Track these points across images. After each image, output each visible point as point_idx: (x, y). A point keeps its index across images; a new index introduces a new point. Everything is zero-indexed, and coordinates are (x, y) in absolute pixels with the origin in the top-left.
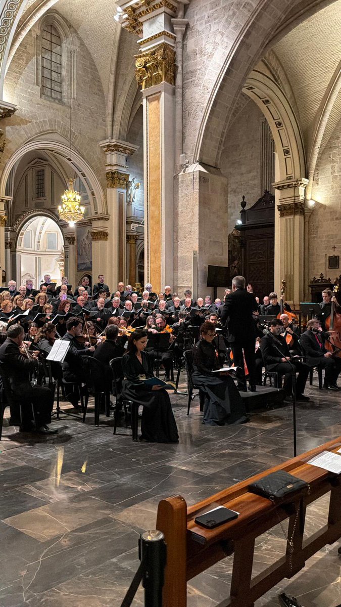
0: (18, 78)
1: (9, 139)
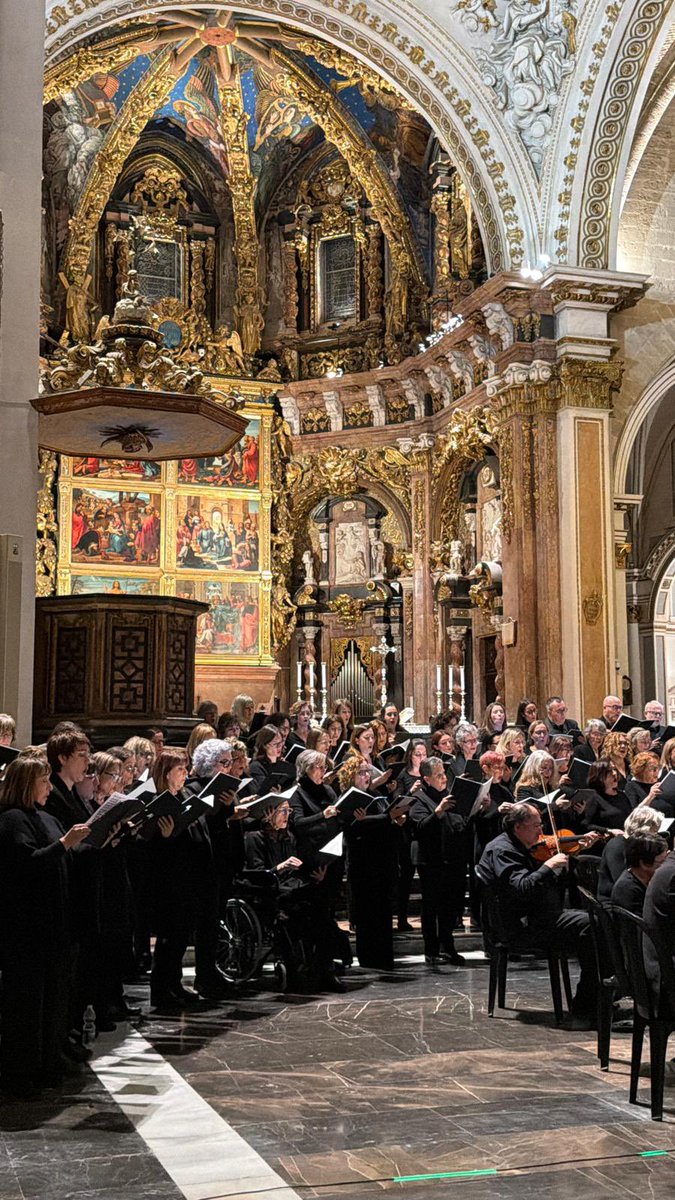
1: (633, 358)
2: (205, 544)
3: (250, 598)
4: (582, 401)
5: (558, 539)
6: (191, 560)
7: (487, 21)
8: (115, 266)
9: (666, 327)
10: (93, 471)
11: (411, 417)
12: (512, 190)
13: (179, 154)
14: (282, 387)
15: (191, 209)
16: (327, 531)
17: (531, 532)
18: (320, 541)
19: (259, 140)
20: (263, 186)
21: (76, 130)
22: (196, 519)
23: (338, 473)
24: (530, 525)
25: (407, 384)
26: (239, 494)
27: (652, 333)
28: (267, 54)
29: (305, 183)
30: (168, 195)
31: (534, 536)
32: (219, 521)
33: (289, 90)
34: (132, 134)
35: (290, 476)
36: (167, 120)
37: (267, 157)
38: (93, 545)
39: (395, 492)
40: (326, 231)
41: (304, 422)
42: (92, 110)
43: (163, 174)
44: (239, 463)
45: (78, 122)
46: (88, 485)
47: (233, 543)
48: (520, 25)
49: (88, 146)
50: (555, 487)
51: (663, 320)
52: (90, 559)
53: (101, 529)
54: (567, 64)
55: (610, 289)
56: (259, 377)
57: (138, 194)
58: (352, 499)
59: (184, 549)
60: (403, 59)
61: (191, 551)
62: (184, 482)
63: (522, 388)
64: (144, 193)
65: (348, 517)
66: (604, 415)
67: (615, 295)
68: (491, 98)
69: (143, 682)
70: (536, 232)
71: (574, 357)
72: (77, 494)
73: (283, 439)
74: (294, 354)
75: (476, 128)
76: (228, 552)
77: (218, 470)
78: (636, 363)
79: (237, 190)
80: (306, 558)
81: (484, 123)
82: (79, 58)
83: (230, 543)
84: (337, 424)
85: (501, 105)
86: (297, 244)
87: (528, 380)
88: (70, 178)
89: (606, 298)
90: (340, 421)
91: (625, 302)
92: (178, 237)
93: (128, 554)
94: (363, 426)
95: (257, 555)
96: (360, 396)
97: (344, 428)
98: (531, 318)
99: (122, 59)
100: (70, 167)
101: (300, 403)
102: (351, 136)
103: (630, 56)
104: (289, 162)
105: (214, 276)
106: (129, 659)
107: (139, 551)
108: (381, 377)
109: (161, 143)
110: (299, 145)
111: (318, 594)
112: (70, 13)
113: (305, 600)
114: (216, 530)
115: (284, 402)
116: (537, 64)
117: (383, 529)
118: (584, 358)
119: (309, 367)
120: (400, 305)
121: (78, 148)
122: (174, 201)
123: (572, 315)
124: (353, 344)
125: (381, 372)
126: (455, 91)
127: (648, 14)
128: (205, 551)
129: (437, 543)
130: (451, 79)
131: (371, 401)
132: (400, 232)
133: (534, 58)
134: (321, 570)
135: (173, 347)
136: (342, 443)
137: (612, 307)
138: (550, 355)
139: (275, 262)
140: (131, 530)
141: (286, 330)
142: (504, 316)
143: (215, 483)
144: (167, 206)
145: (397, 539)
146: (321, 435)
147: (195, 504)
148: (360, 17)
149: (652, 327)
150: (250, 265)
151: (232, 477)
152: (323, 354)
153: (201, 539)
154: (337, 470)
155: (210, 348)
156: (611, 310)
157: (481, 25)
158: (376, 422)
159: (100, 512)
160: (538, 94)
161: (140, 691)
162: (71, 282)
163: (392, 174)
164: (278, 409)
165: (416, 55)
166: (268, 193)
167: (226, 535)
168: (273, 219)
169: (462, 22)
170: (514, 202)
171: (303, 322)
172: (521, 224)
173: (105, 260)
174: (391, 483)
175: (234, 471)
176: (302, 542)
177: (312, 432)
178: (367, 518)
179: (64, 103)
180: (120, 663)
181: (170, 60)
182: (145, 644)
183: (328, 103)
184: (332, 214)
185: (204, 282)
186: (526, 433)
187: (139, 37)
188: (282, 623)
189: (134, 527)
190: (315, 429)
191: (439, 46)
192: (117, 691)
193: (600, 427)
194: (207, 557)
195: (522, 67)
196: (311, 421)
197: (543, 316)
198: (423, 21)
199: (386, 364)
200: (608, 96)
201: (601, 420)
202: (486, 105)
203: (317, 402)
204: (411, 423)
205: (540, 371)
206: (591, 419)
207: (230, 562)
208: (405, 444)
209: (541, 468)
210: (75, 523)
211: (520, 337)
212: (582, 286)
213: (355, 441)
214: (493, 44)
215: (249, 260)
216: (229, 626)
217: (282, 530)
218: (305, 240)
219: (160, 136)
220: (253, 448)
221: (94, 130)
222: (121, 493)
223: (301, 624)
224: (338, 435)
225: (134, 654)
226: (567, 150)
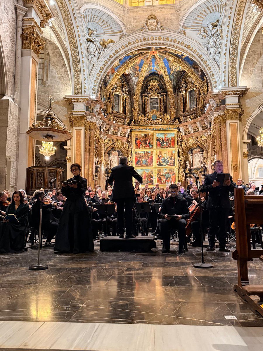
0: (252, 71)
1: (248, 107)
2: (163, 161)
3: (173, 172)
4: (232, 119)
5: (227, 152)
6: (160, 165)
7: (205, 36)
8: (144, 105)
9: (257, 98)
10: (139, 148)
11: (207, 128)
12: (213, 73)
13: (158, 79)
14: (179, 125)
15: (160, 90)
16: (192, 156)
17: (221, 151)
18: (191, 158)
19: (172, 72)
20: (175, 82)
21: (134, 78)
22: (161, 156)
23: (192, 143)
24: (221, 149)
25: (205, 120)
26: (170, 150)
27: (253, 100)
28: (165, 54)
29: (184, 79)
30: (156, 88)
31: (222, 152)
32: (166, 156)
33: (171, 60)
34: (142, 77)
35: (183, 144)
36: (154, 72)
37: (175, 76)
38: (139, 163)
39: (204, 145)
40: (189, 89)
41: (186, 132)
42: (136, 74)
43: (154, 84)
44: (170, 143)
45: (134, 77)
46: (138, 151)
47: (169, 160)
48: (212, 35)
49: (136, 81)
50: (226, 140)
51: (256, 96)
52: (139, 166)
53: (141, 160)
54: (221, 41)
55: (237, 91)
56: (174, 124)
57: (149, 89)
58: (197, 148)
59: (158, 162)
60: (186, 49)
61: (160, 163)
62: (158, 148)
63: (218, 117)
64: (150, 89)
65: (196, 152)
66: (238, 121)
67: (239, 92)
68: (206, 53)
69: (43, 182)
70: (219, 81)
71: (228, 109)
72: (136, 153)
73: (181, 136)
74: (183, 117)
75: (204, 60)
76: (168, 162)
77: (165, 145)
78: (249, 108)
79: (167, 84)
80: (187, 162)
81: (206, 59)
82: (127, 64)
83: (168, 160)
84: (192, 132)
85: (209, 54)
86: (182, 93)
87: (219, 115)
88: (134, 88)
89: (237, 94)
90: (192, 131)
91: (243, 94)
92: (158, 96)
93: (147, 165)
94: (197, 131)
95: (175, 163)
96: (196, 125)
97: (193, 132)
98: (219, 101)
99: (135, 62)
100: (134, 86)
101: (184, 128)
102: (187, 67)
103: (235, 36)
104: (181, 75)
105: (166, 103)
106: (41, 178)
107: (149, 163)
108: (199, 119)
109: (154, 77)
110: (182, 71)
111: (190, 170)
112: (113, 56)
113: (187, 172)
114: (165, 158)
115: (180, 128)
116: (215, 43)
117: (204, 154)
118: (231, 108)
119: (186, 119)
120: (202, 102)
121: (134, 82)
122: (157, 89)
123: (228, 99)
124: (195, 113)
125: (199, 118)
126: (198, 53)
127: (237, 25)
128: (163, 162)
129: (212, 156)
130: (197, 51)
131: (198, 125)
132: (201, 86)
133: (214, 42)
134: (191, 164)
135: (155, 120)
136: (193, 136)
137: (239, 95)
138: (224, 109)
139: (179, 98)
140: (147, 159)
141: (181, 113)
142: (214, 101)
143: (165, 148)
144: (156, 90)
145: (205, 155)
146: (189, 134)
147: (160, 153)
148: (175, 42)
149: (253, 98)
150: (172, 99)
151: (169, 146)
152: (188, 116)
153: (162, 160)
154: (192, 142)
155: (163, 119)
156: (239, 96)
157: (204, 37)
158: (200, 130)
159: (140, 156)
160: (216, 49)
161: (42, 184)
162: (134, 110)
163: (199, 73)
164: (179, 130)
165: (189, 47)
166: (177, 83)
167: (168, 159)
168: (177, 89)
169: (199, 37)
170: (214, 75)
171: (184, 110)
172: (216, 80)
173: (143, 104)
174: (203, 143)
175: (169, 144)
176: (187, 159)
177: (187, 134)
178: (200, 152)
179: (130, 73)
180: (38, 179)
181: (146, 60)
182: (43, 175)
183: (181, 61)
184: (189, 85)
185: (164, 105)
186: (219, 128)
187: (138, 57)
188: (181, 177)
189: (148, 159)
190: (188, 133)
191: (193, 44)
192: (38, 184)
193: (237, 124)
194: (163, 164)
195: (212, 44)
196: (187, 132)
197: (222, 100)
198: (189, 39)
199: (200, 117)
200: (231, 46)
201: (237, 123)
202: (206, 55)
203: (187, 127)
204: (207, 129)
205: (221, 113)
206: (234, 123)
207: (169, 164)
208: (205, 134)
209: (222, 136)
210: (136, 159)
211: (217, 106)
212: (229, 92)
213: (196, 135)
214: (207, 41)
215: (172, 98)
216: (169, 178)
217: (181, 156)
218: (184, 92)
219: (154, 76)
220: (173, 139)
221: (137, 78)
222: (145, 152)
223: (186, 177)
224: (192, 134)
225: (41, 177)
226: (224, 61)
